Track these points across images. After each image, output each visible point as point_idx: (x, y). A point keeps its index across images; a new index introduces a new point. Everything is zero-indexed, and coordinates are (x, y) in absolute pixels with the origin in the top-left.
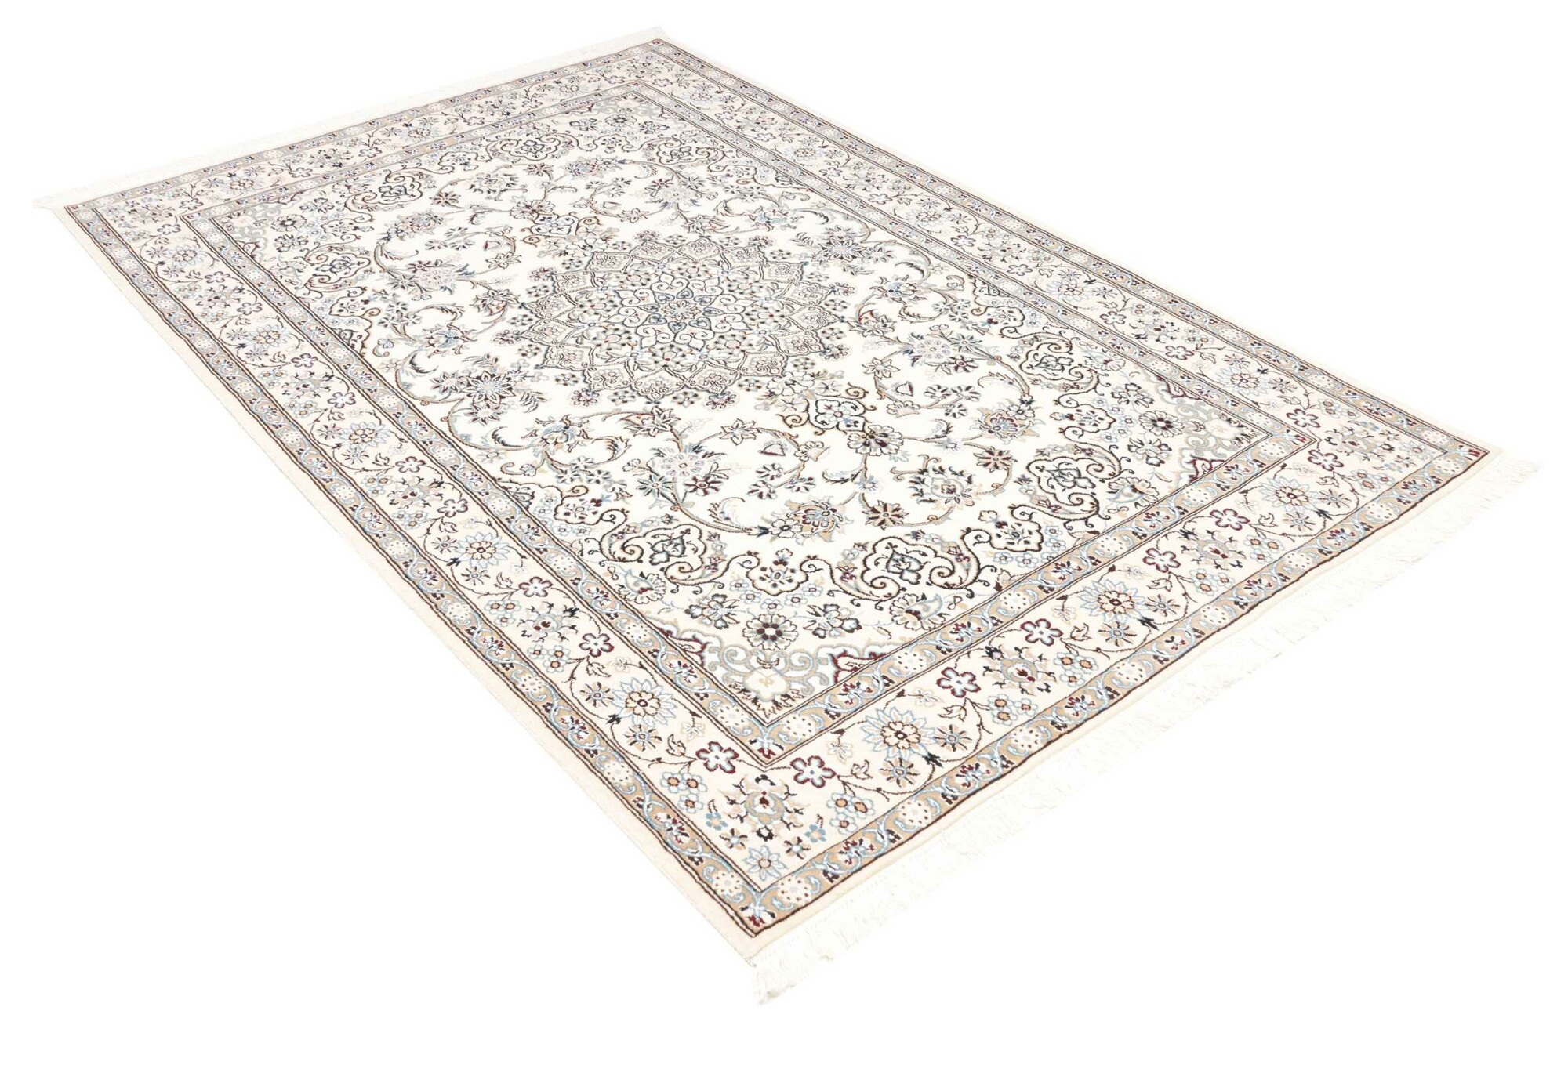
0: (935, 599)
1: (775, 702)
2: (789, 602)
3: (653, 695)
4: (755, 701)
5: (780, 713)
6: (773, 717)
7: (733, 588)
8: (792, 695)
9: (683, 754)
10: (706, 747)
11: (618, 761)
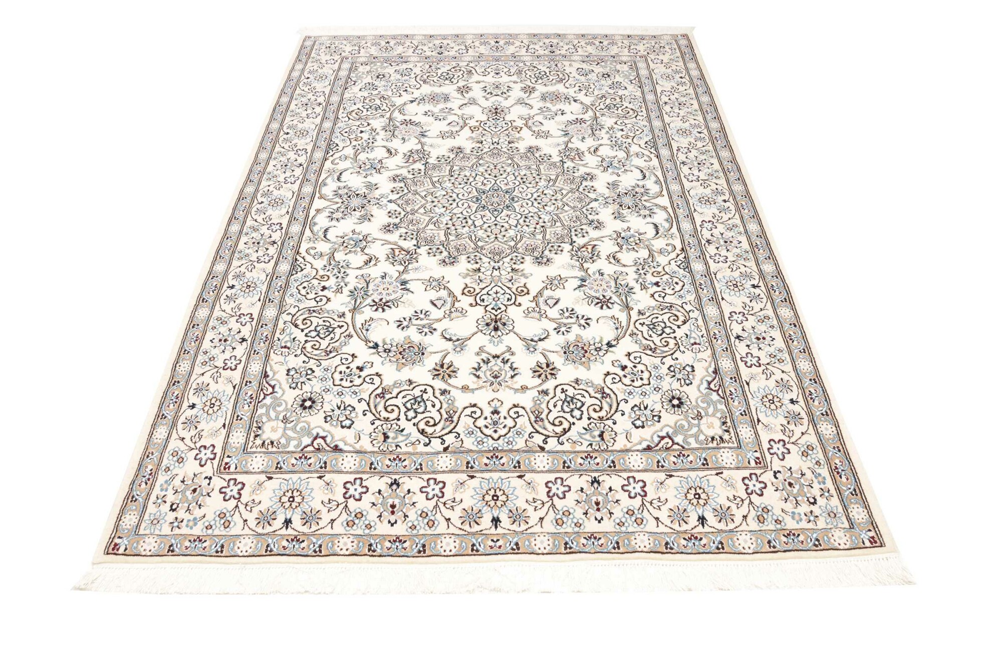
0: (407, 435)
1: (264, 442)
2: (336, 393)
3: (221, 404)
4: (256, 436)
5: (259, 450)
6: (254, 450)
7: (323, 370)
8: (275, 444)
9: (195, 443)
10: (208, 446)
11: (168, 427)
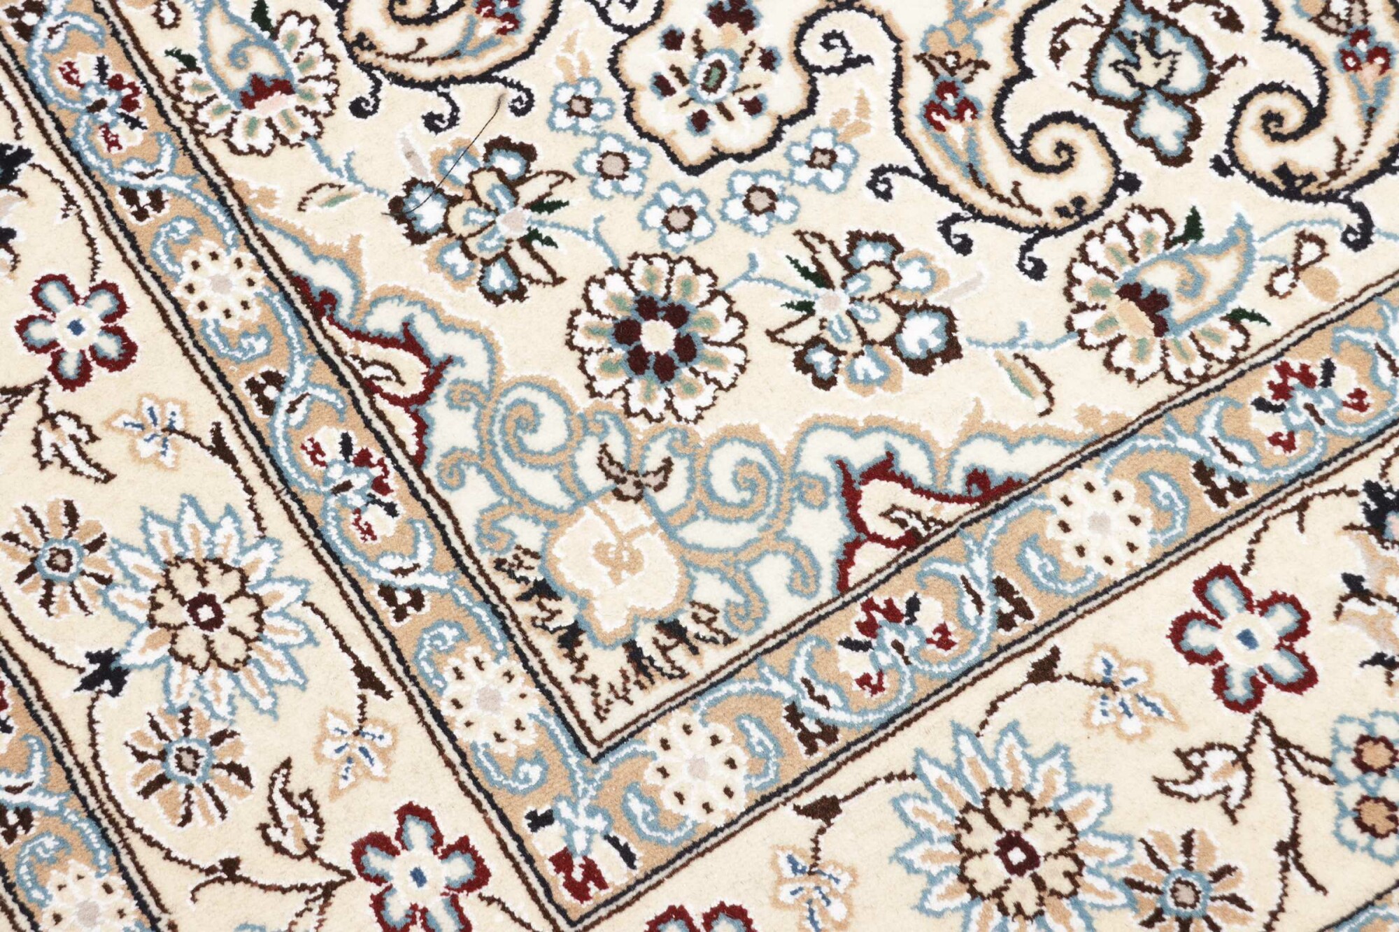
0: (1231, 241)
1: (634, 653)
2: (736, 209)
3: (244, 579)
4: (570, 639)
5: (644, 701)
6: (620, 715)
7: (562, 119)
8: (692, 628)
9: (311, 851)
10: (389, 828)
11: (95, 862)
